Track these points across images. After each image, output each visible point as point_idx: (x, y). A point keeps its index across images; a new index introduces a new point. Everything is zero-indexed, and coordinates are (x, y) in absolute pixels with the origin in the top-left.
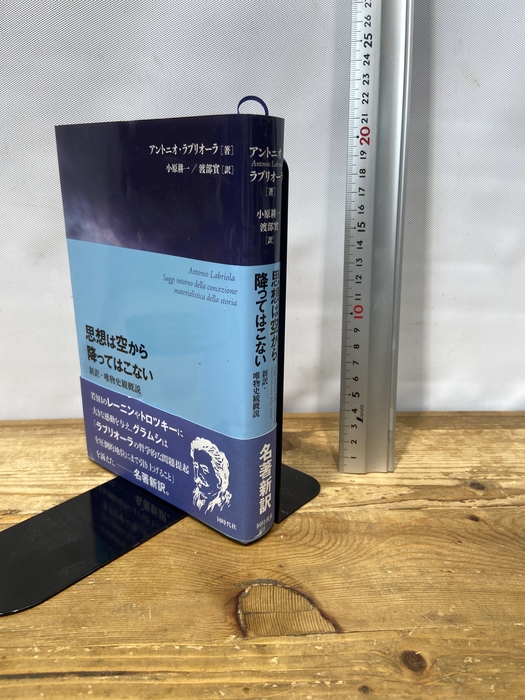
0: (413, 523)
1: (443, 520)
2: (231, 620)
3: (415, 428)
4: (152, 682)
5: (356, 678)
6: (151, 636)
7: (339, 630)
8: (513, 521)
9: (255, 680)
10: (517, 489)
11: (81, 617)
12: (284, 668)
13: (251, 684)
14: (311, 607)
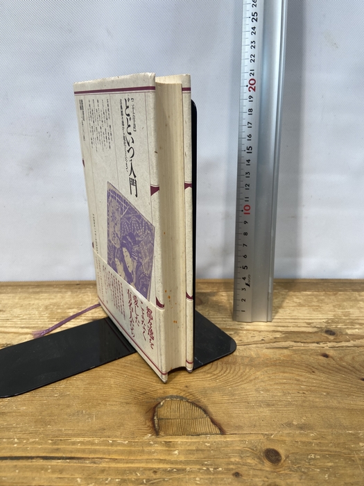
0: (282, 358)
1: (303, 356)
2: (149, 424)
3: (290, 290)
4: (92, 465)
5: (231, 467)
6: (94, 433)
7: (222, 432)
8: (353, 358)
9: (161, 466)
10: (358, 335)
11: (48, 418)
12: (182, 458)
13: (159, 468)
14: (205, 416)
